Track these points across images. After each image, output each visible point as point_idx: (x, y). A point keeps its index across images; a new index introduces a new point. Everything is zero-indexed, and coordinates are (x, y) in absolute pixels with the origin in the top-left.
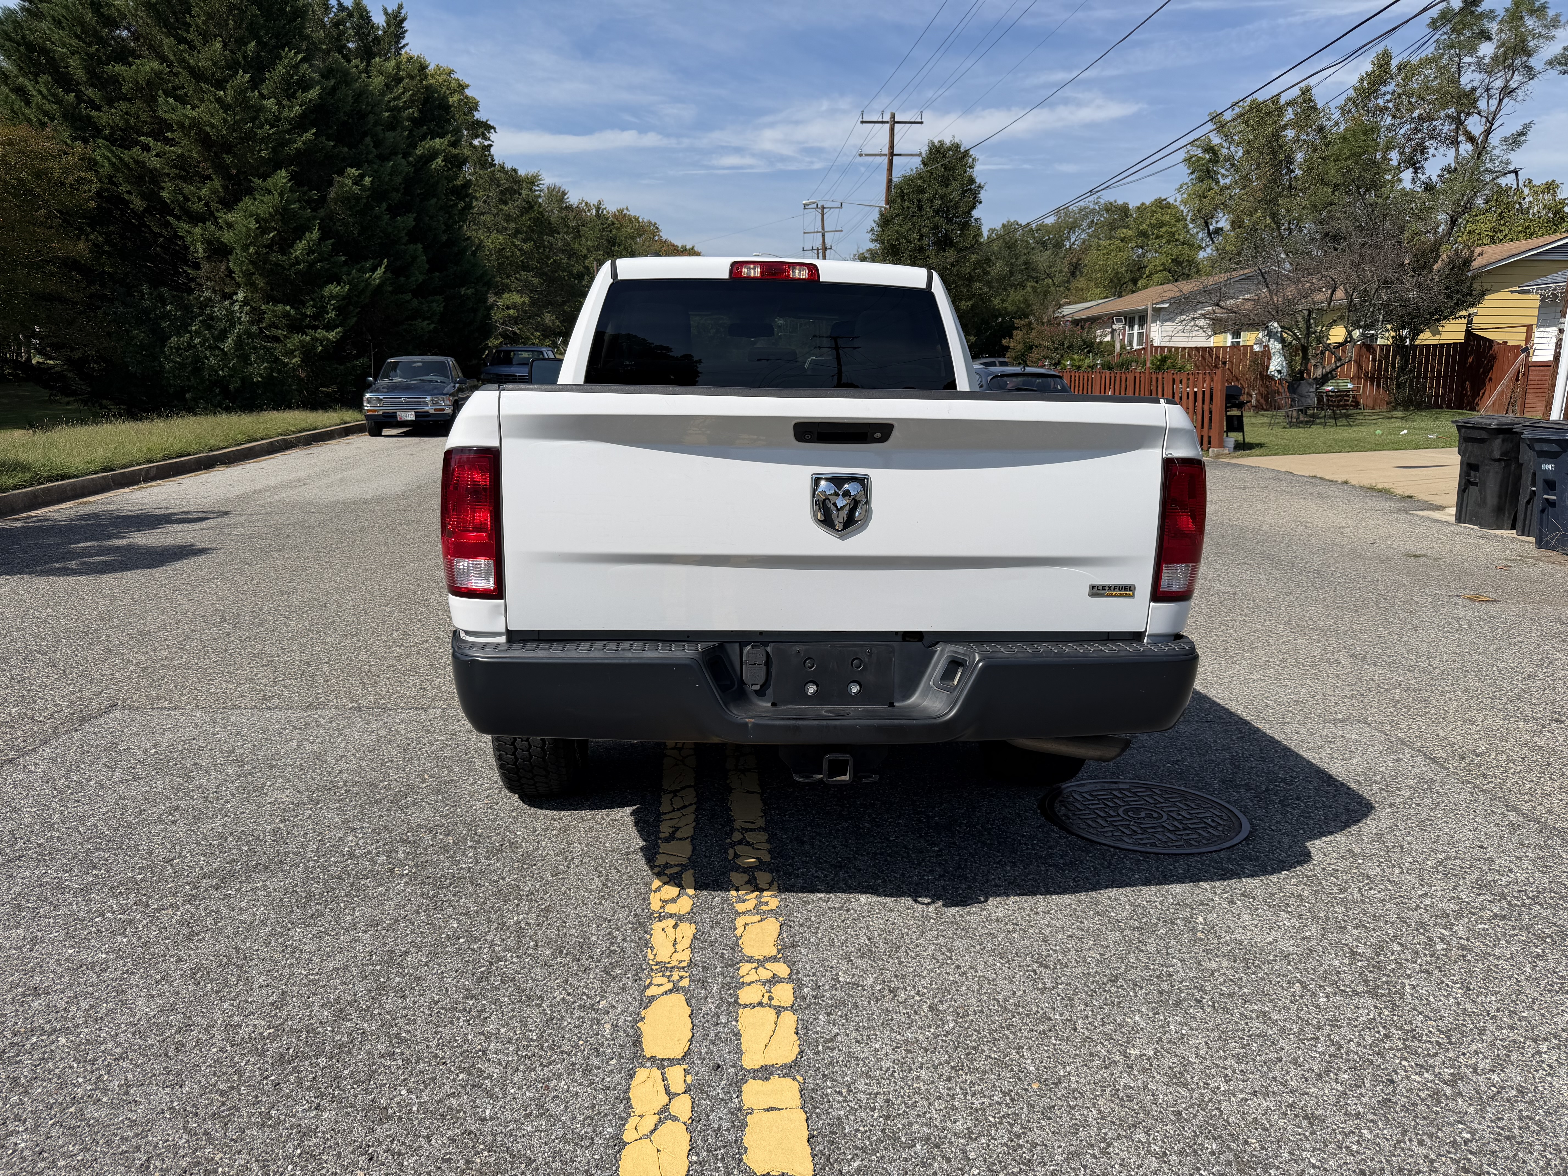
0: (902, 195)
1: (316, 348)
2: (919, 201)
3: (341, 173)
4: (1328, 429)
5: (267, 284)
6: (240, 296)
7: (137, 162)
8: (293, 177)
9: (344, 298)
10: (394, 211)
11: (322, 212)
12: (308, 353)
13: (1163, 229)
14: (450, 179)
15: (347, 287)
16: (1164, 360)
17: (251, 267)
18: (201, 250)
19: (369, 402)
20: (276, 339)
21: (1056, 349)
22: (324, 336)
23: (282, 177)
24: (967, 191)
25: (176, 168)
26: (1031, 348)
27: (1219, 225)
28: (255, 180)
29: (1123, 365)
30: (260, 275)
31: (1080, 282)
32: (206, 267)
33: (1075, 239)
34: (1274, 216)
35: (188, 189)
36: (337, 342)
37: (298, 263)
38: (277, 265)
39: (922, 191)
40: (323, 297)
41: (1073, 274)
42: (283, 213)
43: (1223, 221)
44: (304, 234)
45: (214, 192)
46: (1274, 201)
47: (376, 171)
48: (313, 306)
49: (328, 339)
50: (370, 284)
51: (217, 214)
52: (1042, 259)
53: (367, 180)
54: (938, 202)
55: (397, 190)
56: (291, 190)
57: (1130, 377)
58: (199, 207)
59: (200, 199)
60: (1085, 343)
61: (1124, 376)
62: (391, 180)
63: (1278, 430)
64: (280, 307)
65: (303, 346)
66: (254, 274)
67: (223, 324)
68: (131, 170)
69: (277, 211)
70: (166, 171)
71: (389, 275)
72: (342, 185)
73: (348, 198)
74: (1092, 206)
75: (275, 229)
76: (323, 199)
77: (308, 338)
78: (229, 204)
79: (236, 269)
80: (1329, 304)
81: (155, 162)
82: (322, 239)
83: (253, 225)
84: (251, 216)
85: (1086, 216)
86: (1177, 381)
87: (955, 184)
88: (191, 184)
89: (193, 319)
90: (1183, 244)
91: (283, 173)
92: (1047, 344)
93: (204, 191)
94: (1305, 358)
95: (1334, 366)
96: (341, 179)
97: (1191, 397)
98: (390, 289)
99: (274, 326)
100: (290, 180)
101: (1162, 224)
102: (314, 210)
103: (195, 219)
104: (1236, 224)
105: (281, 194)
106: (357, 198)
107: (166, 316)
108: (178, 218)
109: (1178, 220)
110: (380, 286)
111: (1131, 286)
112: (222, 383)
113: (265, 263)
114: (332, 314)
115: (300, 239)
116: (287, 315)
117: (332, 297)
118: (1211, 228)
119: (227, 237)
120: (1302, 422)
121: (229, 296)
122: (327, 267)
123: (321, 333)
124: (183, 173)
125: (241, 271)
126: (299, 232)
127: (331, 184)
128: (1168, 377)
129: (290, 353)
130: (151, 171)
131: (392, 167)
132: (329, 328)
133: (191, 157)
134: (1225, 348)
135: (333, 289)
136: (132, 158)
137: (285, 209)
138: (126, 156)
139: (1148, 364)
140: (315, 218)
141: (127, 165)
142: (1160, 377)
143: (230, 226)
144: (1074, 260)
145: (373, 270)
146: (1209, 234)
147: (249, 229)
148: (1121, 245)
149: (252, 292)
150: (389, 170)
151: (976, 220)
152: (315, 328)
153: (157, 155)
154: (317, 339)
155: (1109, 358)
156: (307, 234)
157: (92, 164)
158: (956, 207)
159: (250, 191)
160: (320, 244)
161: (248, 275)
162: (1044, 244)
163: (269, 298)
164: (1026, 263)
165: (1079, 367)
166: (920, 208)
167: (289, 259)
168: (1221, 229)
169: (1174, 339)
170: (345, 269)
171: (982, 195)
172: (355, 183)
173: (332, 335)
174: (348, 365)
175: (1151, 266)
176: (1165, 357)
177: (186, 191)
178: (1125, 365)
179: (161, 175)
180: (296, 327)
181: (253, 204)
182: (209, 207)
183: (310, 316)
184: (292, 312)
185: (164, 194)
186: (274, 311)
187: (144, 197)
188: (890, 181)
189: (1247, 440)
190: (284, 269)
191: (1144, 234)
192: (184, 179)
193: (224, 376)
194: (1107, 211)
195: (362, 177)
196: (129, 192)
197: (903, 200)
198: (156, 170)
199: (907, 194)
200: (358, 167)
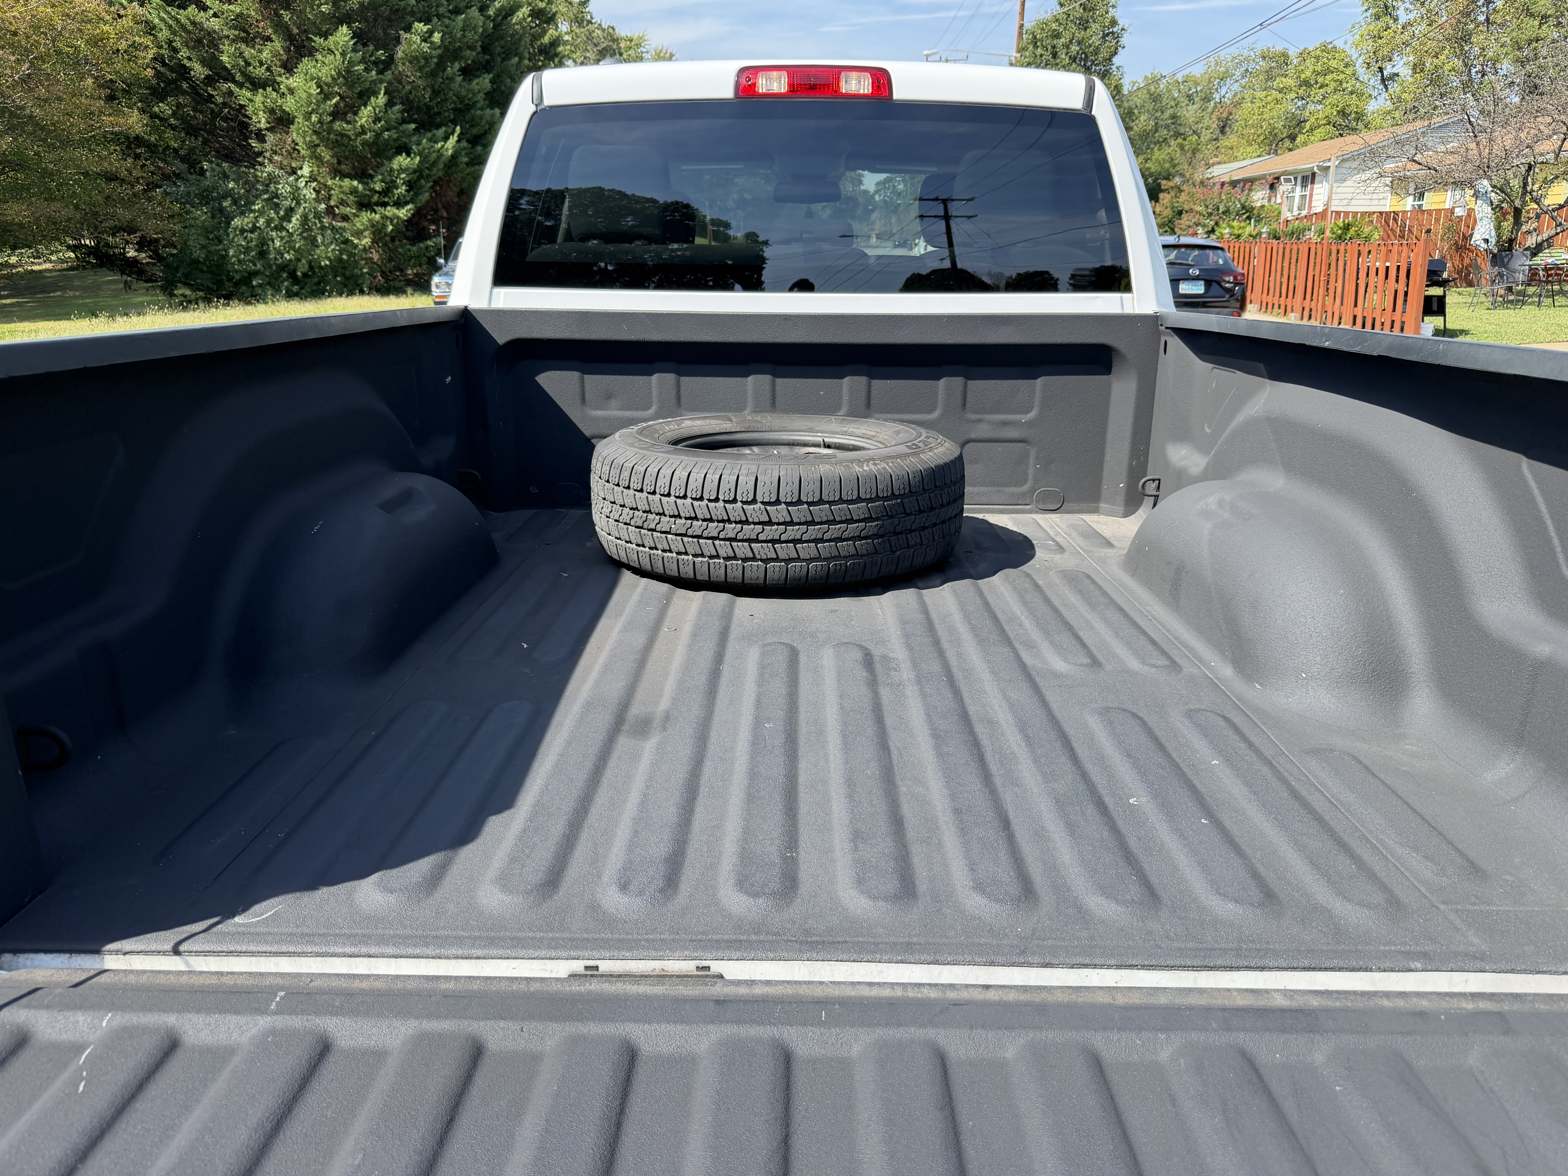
0: (1035, 42)
1: (384, 226)
2: (1054, 47)
3: (408, 29)
4: (1544, 310)
5: (332, 157)
6: (306, 171)
7: (193, 23)
8: (357, 35)
9: (415, 172)
10: (467, 72)
11: (388, 75)
12: (377, 231)
13: (1329, 77)
14: (535, 37)
15: (418, 158)
16: (1347, 227)
17: (315, 137)
18: (263, 120)
19: (437, 287)
20: (345, 218)
21: (1210, 214)
22: (394, 215)
23: (343, 35)
24: (1108, 34)
25: (235, 29)
26: (1180, 213)
27: (1395, 70)
28: (316, 39)
29: (1293, 233)
30: (326, 147)
31: (1231, 139)
32: (270, 138)
33: (1227, 92)
34: (1464, 56)
35: (248, 52)
36: (409, 221)
37: (363, 132)
38: (342, 135)
39: (1057, 35)
40: (392, 170)
41: (1223, 130)
42: (347, 76)
43: (1401, 66)
44: (369, 99)
45: (276, 55)
46: (1466, 38)
47: (447, 27)
48: (382, 181)
49: (398, 217)
50: (442, 155)
51: (278, 79)
52: (1189, 113)
53: (437, 37)
54: (1074, 48)
55: (472, 48)
56: (355, 50)
57: (1304, 249)
58: (260, 72)
59: (261, 63)
60: (1243, 207)
61: (1295, 247)
62: (464, 36)
63: (1481, 312)
64: (347, 182)
65: (373, 226)
66: (318, 145)
67: (287, 203)
68: (188, 32)
69: (339, 73)
70: (225, 33)
71: (464, 144)
72: (410, 43)
73: (416, 58)
74: (1246, 53)
75: (340, 95)
76: (390, 61)
77: (378, 217)
78: (289, 67)
79: (300, 140)
80: (1557, 156)
81: (214, 24)
82: (390, 104)
83: (314, 91)
84: (312, 80)
85: (1240, 64)
86: (1364, 252)
87: (1094, 27)
88: (253, 47)
89: (257, 197)
90: (1352, 93)
91: (344, 29)
92: (1199, 208)
93: (265, 54)
94: (1517, 223)
95: (1553, 232)
96: (408, 36)
97: (1382, 273)
98: (465, 160)
99: (342, 202)
100: (352, 38)
101: (1328, 71)
102: (380, 72)
103: (256, 85)
104: (1418, 68)
105: (343, 54)
106: (427, 58)
107: (228, 194)
108: (241, 85)
109: (1347, 66)
110: (454, 157)
111: (1287, 143)
112: (288, 269)
113: (329, 133)
114: (403, 189)
115: (365, 105)
116: (354, 191)
117: (401, 170)
118: (1385, 73)
119: (289, 104)
120: (1511, 302)
121: (293, 172)
122: (395, 136)
123: (390, 211)
124: (243, 35)
125: (305, 142)
126: (365, 96)
127: (398, 41)
128: (1352, 248)
129: (359, 234)
130: (209, 34)
131: (464, 21)
132: (398, 204)
133: (249, 16)
134: (1404, 212)
135: (401, 161)
136: (189, 19)
137: (348, 71)
138: (183, 15)
139: (1328, 234)
140: (381, 82)
141: (183, 27)
142: (1342, 248)
143: (291, 91)
144: (1225, 115)
145: (446, 139)
146: (1383, 80)
147: (310, 95)
148: (1279, 96)
149: (318, 166)
150: (461, 24)
151: (1118, 68)
152: (385, 205)
153: (215, 15)
154: (387, 217)
155: (1274, 226)
156: (373, 99)
157: (150, 29)
158: (1097, 51)
159: (311, 53)
160: (386, 111)
161: (313, 146)
162: (1190, 97)
163: (337, 172)
164: (1174, 117)
165: (1238, 236)
166: (1055, 55)
167: (355, 128)
168: (1397, 75)
169: (1353, 202)
170: (415, 138)
171: (1125, 40)
172: (425, 40)
173: (403, 213)
174: (422, 245)
175: (1312, 120)
176: (1348, 225)
177: (247, 54)
178: (1296, 234)
179: (220, 39)
180: (364, 204)
181: (315, 67)
182: (271, 72)
183: (379, 193)
184: (360, 187)
185: (224, 58)
186: (341, 187)
187: (204, 62)
188: (1022, 26)
189: (1449, 326)
190: (351, 140)
191: (1306, 83)
192: (245, 41)
193: (291, 260)
194: (1264, 58)
195: (431, 33)
196: (189, 59)
197: (1036, 46)
198: (215, 32)
199: (1042, 40)
200: (427, 21)
